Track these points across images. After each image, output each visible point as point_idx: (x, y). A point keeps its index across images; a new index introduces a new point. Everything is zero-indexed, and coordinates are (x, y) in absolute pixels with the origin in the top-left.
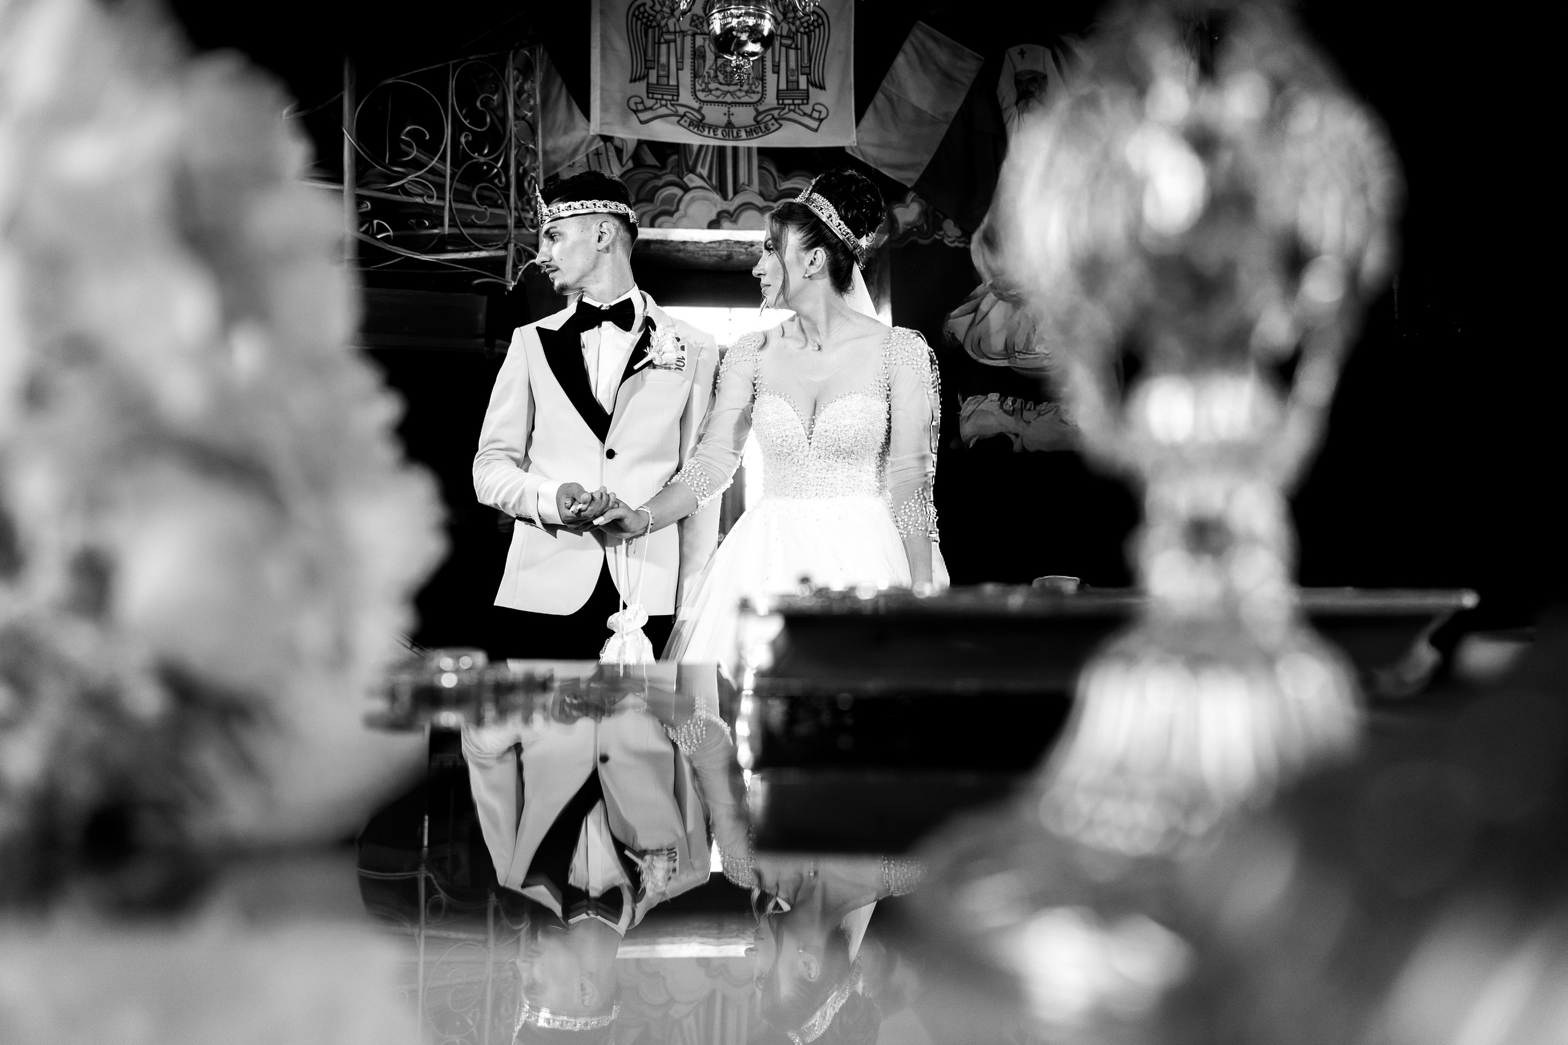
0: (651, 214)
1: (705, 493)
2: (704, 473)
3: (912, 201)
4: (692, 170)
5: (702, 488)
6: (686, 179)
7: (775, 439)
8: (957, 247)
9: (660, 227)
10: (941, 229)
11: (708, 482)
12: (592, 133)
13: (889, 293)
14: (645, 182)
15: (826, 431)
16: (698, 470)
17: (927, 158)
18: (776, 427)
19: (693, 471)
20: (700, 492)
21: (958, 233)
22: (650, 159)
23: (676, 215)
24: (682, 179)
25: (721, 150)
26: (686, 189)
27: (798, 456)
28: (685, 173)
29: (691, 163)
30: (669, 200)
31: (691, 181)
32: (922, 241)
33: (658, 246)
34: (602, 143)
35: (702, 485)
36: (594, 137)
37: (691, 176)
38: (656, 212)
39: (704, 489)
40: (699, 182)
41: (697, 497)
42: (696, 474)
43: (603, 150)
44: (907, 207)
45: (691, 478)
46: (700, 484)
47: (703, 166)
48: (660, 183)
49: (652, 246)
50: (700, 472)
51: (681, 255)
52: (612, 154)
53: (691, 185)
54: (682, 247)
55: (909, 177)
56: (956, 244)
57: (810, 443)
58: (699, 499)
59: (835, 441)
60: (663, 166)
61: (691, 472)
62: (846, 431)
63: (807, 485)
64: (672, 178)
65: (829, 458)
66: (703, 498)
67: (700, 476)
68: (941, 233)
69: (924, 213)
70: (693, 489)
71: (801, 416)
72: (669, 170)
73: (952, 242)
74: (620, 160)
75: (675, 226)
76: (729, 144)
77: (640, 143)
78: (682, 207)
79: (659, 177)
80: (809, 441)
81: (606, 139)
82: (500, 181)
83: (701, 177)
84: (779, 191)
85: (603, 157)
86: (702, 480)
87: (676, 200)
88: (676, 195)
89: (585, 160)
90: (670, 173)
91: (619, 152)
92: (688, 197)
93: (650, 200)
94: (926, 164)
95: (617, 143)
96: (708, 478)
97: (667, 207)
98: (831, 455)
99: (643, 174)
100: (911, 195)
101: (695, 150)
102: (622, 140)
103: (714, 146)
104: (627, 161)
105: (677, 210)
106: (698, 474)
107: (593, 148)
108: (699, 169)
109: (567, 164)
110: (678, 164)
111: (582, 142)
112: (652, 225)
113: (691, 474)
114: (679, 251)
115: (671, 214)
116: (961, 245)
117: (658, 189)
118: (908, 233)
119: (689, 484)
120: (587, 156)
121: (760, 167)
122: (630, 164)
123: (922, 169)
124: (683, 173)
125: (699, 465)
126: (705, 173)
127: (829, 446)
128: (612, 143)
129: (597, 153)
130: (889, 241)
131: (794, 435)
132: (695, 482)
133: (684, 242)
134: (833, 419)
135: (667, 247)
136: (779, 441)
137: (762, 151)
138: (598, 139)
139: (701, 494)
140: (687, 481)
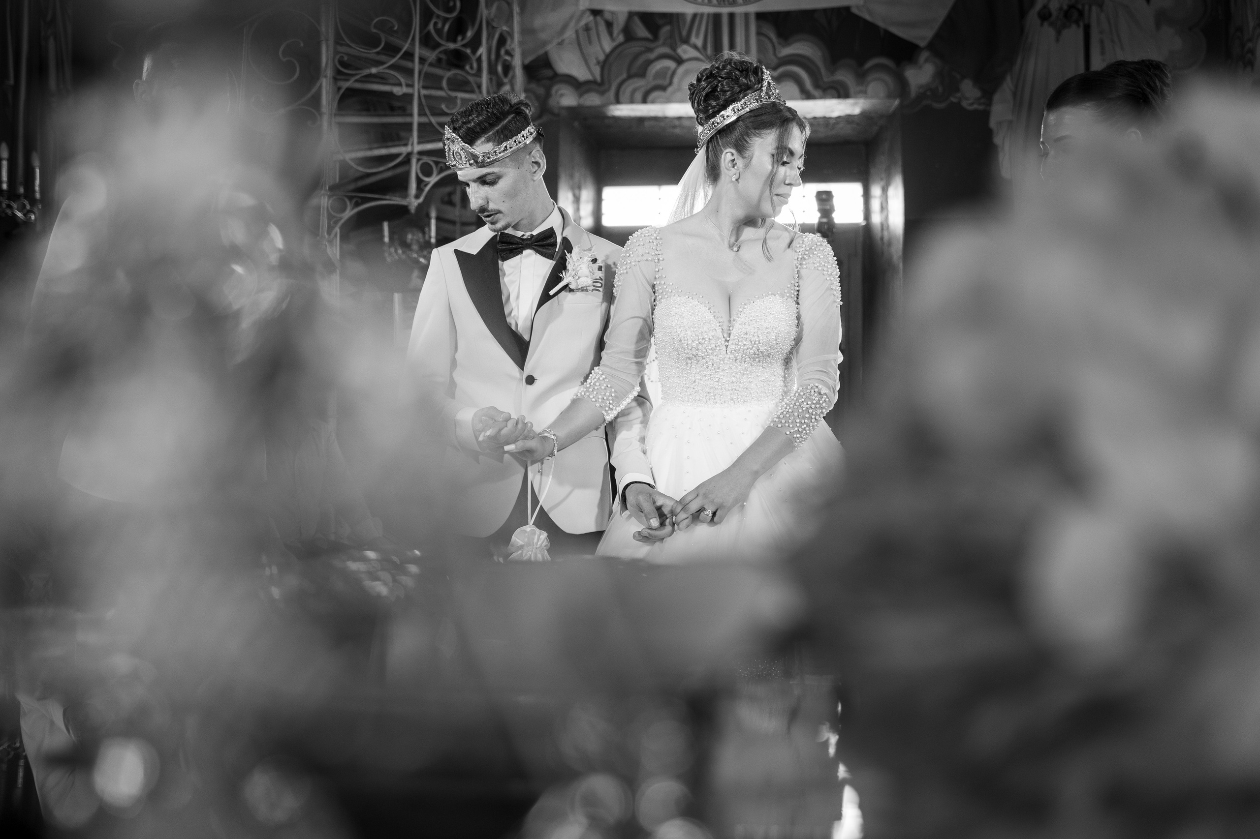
0: (643, 90)
1: (611, 406)
2: (609, 386)
3: (926, 61)
4: (686, 41)
5: (608, 402)
6: (680, 51)
7: (690, 342)
8: (976, 111)
9: (653, 102)
10: (958, 90)
11: (613, 395)
12: (582, 8)
13: (900, 163)
14: (636, 56)
15: (746, 334)
16: (603, 382)
17: (941, 14)
18: (692, 329)
19: (597, 384)
20: (606, 406)
21: (977, 93)
22: (642, 31)
23: (670, 90)
24: (674, 50)
25: (717, 17)
26: (680, 61)
27: (713, 360)
28: (679, 43)
29: (684, 33)
30: (661, 74)
31: (685, 52)
32: (937, 106)
33: (652, 123)
34: (591, 18)
35: (608, 399)
36: (583, 12)
37: (685, 47)
38: (649, 86)
39: (610, 403)
40: (693, 53)
41: (603, 412)
42: (601, 388)
43: (592, 25)
44: (920, 68)
45: (595, 393)
46: (605, 398)
47: (697, 36)
48: (652, 56)
49: (647, 124)
50: (605, 385)
51: (677, 131)
52: (602, 28)
53: (685, 56)
54: (677, 123)
55: (922, 36)
56: (975, 106)
57: (727, 347)
58: (605, 414)
59: (755, 344)
60: (656, 37)
61: (596, 385)
62: (768, 333)
63: (722, 389)
64: (665, 50)
65: (745, 362)
66: (609, 412)
67: (605, 389)
68: (958, 95)
69: (939, 74)
70: (598, 405)
71: (718, 317)
72: (661, 41)
73: (972, 104)
74: (611, 34)
75: (669, 101)
76: (725, 10)
77: (631, 15)
78: (676, 80)
79: (650, 50)
80: (727, 344)
81: (596, 13)
82: (472, 68)
83: (695, 47)
84: (779, 58)
85: (593, 33)
86: (608, 394)
87: (670, 73)
88: (668, 68)
89: (574, 36)
90: (664, 44)
91: (609, 25)
92: (681, 69)
93: (642, 74)
94: (940, 20)
95: (608, 16)
96: (613, 390)
97: (659, 82)
98: (748, 359)
99: (634, 48)
100: (924, 55)
101: (689, 19)
102: (613, 13)
103: (709, 15)
104: (618, 34)
105: (671, 83)
106: (603, 387)
107: (583, 23)
108: (693, 40)
109: (555, 42)
110: (671, 35)
111: (571, 18)
112: (644, 101)
113: (596, 388)
114: (675, 127)
115: (663, 88)
116: (981, 108)
117: (650, 62)
118: (921, 97)
119: (594, 400)
120: (577, 32)
121: (759, 33)
122: (621, 38)
123: (936, 26)
124: (676, 44)
125: (604, 376)
126: (699, 42)
127: (748, 349)
128: (602, 16)
129: (587, 28)
130: (901, 106)
131: (711, 337)
132: (600, 397)
133: (680, 118)
134: (754, 322)
135: (662, 124)
136: (694, 344)
137: (760, 16)
138: (588, 13)
139: (607, 409)
140: (591, 396)
